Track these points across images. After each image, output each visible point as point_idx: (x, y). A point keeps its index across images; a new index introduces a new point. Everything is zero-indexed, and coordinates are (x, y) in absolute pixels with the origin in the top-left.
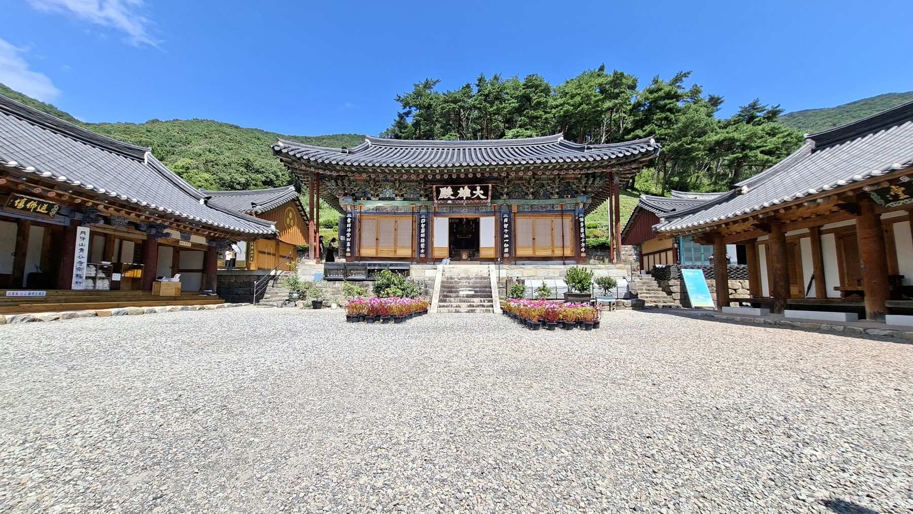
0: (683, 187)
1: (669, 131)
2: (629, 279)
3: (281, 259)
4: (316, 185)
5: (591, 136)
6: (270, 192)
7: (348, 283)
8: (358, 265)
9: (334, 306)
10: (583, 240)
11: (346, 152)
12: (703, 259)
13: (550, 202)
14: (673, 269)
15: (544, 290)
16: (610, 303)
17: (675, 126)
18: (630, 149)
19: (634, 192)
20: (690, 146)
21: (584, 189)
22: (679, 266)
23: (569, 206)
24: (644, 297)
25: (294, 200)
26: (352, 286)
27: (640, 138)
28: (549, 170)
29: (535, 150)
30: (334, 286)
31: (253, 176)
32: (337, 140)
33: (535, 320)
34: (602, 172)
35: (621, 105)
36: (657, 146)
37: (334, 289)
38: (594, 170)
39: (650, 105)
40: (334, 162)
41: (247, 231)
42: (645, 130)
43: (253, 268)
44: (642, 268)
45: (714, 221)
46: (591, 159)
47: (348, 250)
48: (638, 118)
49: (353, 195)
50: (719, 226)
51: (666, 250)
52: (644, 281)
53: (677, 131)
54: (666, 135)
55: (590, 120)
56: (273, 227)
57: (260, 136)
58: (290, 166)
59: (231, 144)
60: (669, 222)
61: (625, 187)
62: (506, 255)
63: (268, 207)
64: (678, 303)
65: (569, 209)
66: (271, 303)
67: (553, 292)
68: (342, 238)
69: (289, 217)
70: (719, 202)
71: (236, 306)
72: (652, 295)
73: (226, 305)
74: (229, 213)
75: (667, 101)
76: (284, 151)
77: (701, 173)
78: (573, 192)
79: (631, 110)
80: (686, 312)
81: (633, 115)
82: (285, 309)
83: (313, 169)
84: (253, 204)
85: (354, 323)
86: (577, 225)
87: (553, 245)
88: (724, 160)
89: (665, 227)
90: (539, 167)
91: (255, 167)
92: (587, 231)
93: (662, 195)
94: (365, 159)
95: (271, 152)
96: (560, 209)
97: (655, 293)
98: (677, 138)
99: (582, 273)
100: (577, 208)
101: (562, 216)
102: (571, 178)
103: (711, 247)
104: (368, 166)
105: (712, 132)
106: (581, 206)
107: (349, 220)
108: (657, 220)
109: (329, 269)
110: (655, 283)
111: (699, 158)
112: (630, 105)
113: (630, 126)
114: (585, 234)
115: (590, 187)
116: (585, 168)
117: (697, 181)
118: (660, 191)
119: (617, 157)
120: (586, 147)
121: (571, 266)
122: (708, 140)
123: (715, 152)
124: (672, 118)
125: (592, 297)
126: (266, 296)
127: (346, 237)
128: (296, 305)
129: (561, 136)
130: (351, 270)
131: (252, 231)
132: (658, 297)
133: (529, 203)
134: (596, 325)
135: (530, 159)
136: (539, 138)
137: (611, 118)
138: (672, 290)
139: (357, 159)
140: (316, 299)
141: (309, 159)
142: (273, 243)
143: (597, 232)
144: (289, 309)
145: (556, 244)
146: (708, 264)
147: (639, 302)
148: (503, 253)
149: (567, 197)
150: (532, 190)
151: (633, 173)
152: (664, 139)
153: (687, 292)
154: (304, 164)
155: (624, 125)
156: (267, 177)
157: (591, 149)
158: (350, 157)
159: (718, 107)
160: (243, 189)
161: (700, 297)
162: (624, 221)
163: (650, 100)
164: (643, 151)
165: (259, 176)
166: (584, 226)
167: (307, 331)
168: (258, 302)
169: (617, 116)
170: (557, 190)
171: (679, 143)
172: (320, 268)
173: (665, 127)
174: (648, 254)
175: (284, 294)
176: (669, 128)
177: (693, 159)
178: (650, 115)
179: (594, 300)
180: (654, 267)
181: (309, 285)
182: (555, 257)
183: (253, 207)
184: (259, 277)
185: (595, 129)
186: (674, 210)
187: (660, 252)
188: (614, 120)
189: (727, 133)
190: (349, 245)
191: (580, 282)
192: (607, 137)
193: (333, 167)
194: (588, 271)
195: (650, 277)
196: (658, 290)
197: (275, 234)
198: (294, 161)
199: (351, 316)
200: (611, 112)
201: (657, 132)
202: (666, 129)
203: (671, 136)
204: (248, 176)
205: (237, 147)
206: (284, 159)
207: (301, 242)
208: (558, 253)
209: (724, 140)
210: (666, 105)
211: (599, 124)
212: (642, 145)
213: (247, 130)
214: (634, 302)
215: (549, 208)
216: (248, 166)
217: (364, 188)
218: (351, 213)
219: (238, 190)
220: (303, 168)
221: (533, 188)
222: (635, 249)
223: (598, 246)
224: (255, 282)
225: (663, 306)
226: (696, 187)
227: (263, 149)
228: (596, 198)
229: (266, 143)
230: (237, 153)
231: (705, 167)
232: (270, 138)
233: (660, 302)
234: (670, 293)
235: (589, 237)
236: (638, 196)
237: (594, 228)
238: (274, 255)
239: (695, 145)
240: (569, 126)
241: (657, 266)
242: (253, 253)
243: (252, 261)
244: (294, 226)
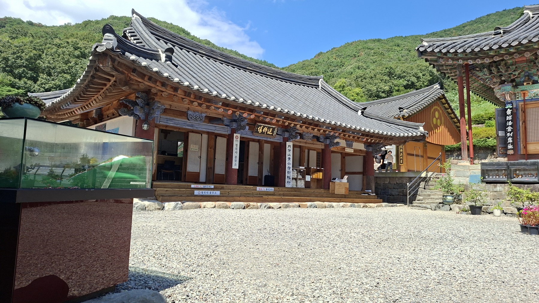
3: (429, 160)
4: (465, 78)
6: (414, 94)
7: (515, 187)
8: (525, 164)
9: (497, 212)
11: (500, 33)
25: (439, 98)
26: (521, 190)
30: (495, 190)
31: (395, 82)
37: (495, 193)
40: (486, 48)
41: (398, 135)
43: (403, 170)
47: (510, 147)
49: (513, 81)
56: (421, 129)
57: (400, 42)
58: (435, 64)
59: (374, 57)
63: (415, 109)
66: (424, 205)
68: (501, 133)
69: (435, 117)
71: (392, 206)
73: (384, 204)
74: (381, 120)
76: (429, 50)
82: (438, 212)
83: (461, 62)
84: (400, 108)
85: (534, 236)
91: (397, 73)
94: (527, 35)
95: (416, 54)
104: (533, 42)
107: (509, 112)
109: (487, 170)
126: (418, 197)
127: (506, 132)
128: (451, 209)
130: (516, 170)
131: (402, 135)
139: (516, 37)
140: (474, 204)
141: (456, 52)
142: (420, 144)
144: (443, 213)
154: (450, 58)
156: (408, 81)
158: (506, 37)
160: (388, 96)
165: (401, 81)
168: (412, 203)
172: (476, 169)
175: (436, 197)
181: (466, 188)
183: (400, 111)
184: (410, 179)
190: (511, 141)
193: (485, 54)
197: (424, 135)
198: (440, 58)
199: (528, 226)
204: (391, 84)
205: (379, 59)
206: (429, 58)
207: (450, 142)
213: (388, 40)
216: (390, 74)
217: (526, 70)
218: (511, 103)
219: (384, 98)
220: (450, 62)
224: (408, 184)
227: (403, 54)
229: (406, 47)
230: (381, 65)
232: (409, 42)
238: (422, 156)
242: (402, 156)
243: (402, 163)
244: (441, 125)
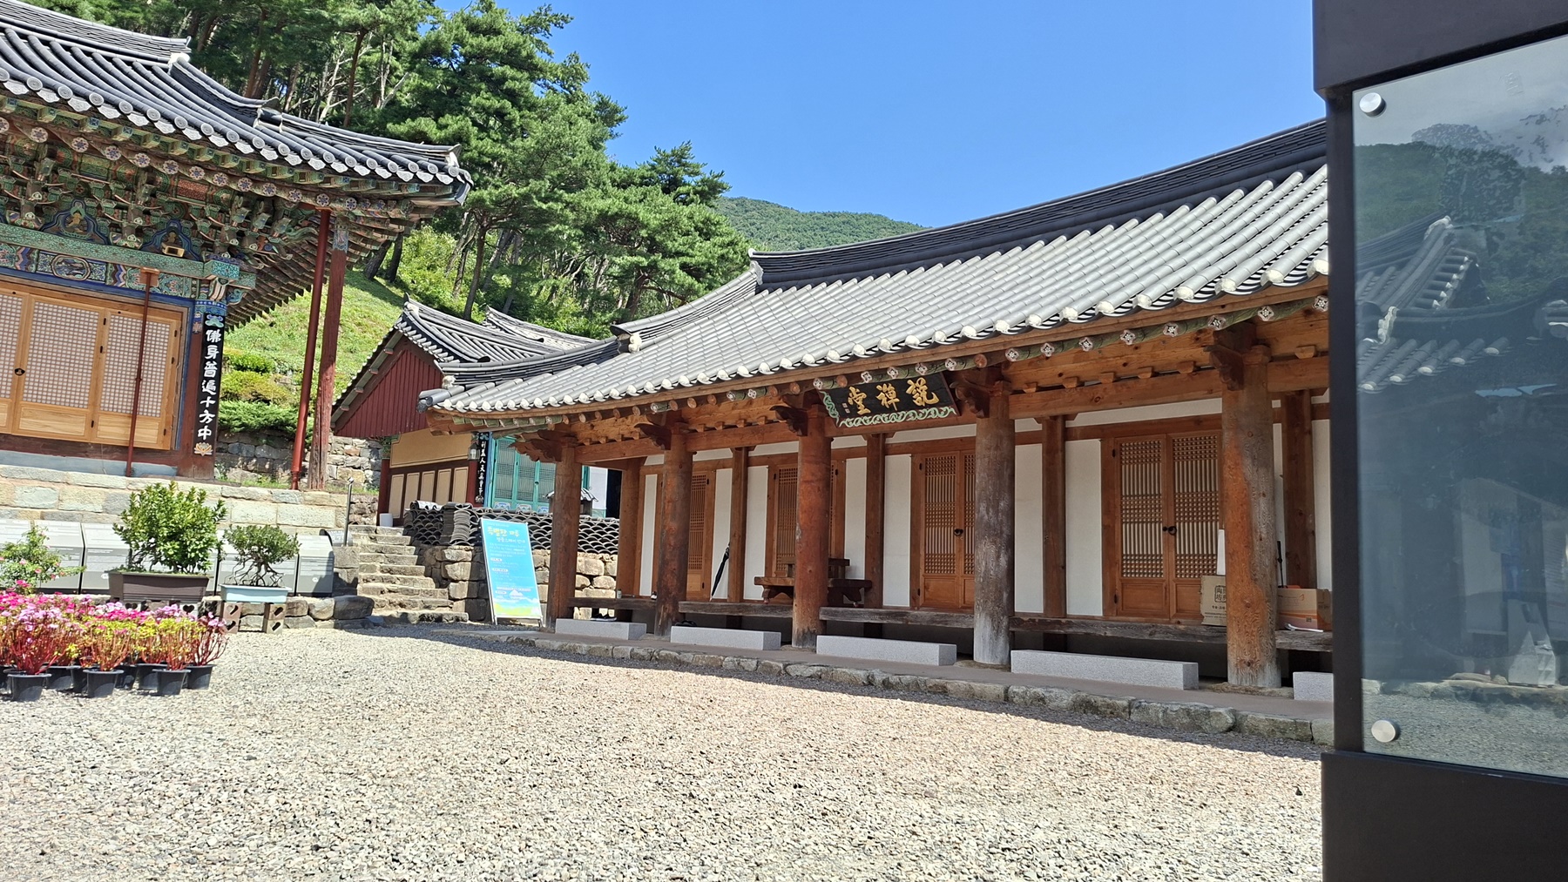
0: (517, 306)
1: (501, 149)
2: (338, 536)
5: (289, 84)
10: (209, 401)
12: (536, 496)
13: (105, 253)
14: (461, 517)
15: (28, 556)
16: (268, 605)
17: (518, 143)
18: (390, 163)
19: (394, 290)
20: (544, 207)
21: (235, 242)
22: (475, 510)
23: (174, 281)
24: (374, 590)
27: (428, 142)
28: (116, 144)
29: (77, 60)
34: (301, 205)
35: (390, 30)
36: (462, 176)
38: (274, 192)
39: (467, 61)
42: (446, 126)
44: (384, 507)
45: (565, 404)
46: (269, 154)
48: (430, 85)
50: (573, 417)
51: (452, 465)
52: (381, 543)
53: (522, 157)
54: (495, 157)
55: (292, 37)
60: (466, 390)
61: (370, 269)
64: (459, 609)
65: (174, 292)
67: (69, 564)
70: (583, 360)
72: (398, 586)
75: (509, 71)
77: (564, 281)
78: (197, 243)
79: (415, 56)
80: (473, 634)
81: (419, 72)
86: (195, 350)
87: (94, 402)
88: (612, 263)
89: (453, 400)
90: (79, 124)
92: (229, 378)
93: (466, 315)
96: (141, 286)
97: (405, 581)
98: (519, 177)
99: (185, 508)
100: (203, 297)
101: (145, 310)
102: (194, 195)
103: (552, 466)
105: (597, 186)
106: (219, 292)
108: (436, 380)
110: (409, 553)
111: (561, 243)
112: (415, 39)
113: (405, 99)
114: (218, 384)
115: (257, 240)
116: (247, 175)
117: (550, 298)
118: (460, 302)
119: (351, 171)
120: (260, 112)
121: (152, 481)
122: (584, 203)
123: (597, 239)
124: (515, 120)
125: (210, 587)
129: (180, 49)
132: (411, 592)
133: (20, 241)
134: (197, 675)
135: (47, 86)
136: (100, 25)
137: (355, 56)
138: (450, 574)
143: (265, 384)
145: (107, 400)
146: (545, 510)
147: (358, 606)
149: (173, 251)
150: (37, 196)
151: (391, 233)
152: (488, 166)
153: (485, 581)
155: (392, 92)
157: (277, 123)
159: (615, 130)
161: (514, 593)
162: (347, 368)
163: (468, 48)
164: (426, 178)
166: (220, 360)
169: (375, 57)
170: (139, 221)
171: (523, 190)
173: (495, 136)
174: (405, 471)
176: (504, 141)
177: (550, 242)
178: (463, 89)
179: (218, 598)
180: (415, 506)
182: (98, 446)
185: (307, 69)
186: (486, 359)
187: (436, 467)
188: (363, 65)
189: (626, 200)
191: (172, 537)
192: (338, 108)
194: (210, 504)
195: (399, 535)
196: (414, 573)
200: (360, 39)
201: (474, 142)
202: (497, 141)
203: (505, 165)
208: (112, 431)
209: (617, 216)
210: (504, 79)
211: (317, 62)
212: (424, 161)
214: (341, 607)
215: (99, 274)
221: (45, 190)
222: (374, 451)
223: (263, 427)
225: (422, 617)
226: (548, 315)
228: (273, 280)
231: (573, 269)
233: (414, 605)
234: (443, 581)
235: (234, 396)
236: (400, 302)
237: (257, 370)
239: (558, 206)
240: (223, 29)
241: (422, 505)
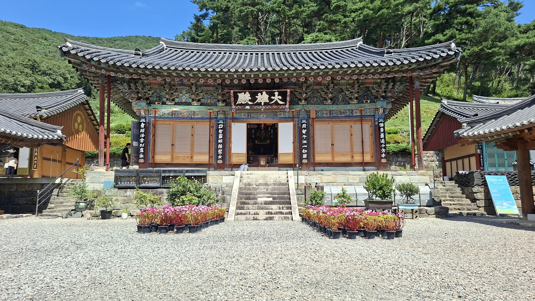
0: (485, 92)
1: (470, 35)
2: (432, 185)
3: (67, 165)
4: (107, 88)
5: (390, 40)
6: (57, 95)
7: (141, 192)
8: (151, 172)
9: (125, 215)
10: (383, 146)
11: (140, 55)
12: (506, 165)
13: (349, 107)
14: (477, 176)
15: (343, 197)
16: (412, 210)
17: (475, 31)
18: (430, 54)
19: (436, 97)
20: (490, 51)
21: (384, 94)
22: (482, 172)
23: (368, 111)
24: (448, 204)
25: (83, 104)
26: (145, 194)
27: (441, 42)
28: (348, 75)
29: (334, 54)
30: (125, 195)
31: (39, 78)
32: (131, 42)
33: (334, 229)
34: (403, 77)
35: (422, 9)
36: (458, 50)
37: (125, 198)
38: (394, 75)
39: (451, 9)
40: (126, 65)
41: (30, 136)
42: (446, 34)
43: (36, 176)
44: (445, 174)
45: (517, 126)
46: (391, 64)
47: (141, 156)
48: (438, 22)
49: (147, 99)
50: (522, 131)
51: (469, 156)
52: (447, 187)
53: (478, 35)
54: (466, 39)
55: (390, 24)
56: (59, 132)
57: (48, 36)
58: (79, 68)
59: (16, 44)
60: (472, 128)
61: (426, 92)
62: (305, 161)
63: (55, 110)
64: (482, 211)
65: (368, 114)
66: (55, 213)
67: (353, 198)
68: (135, 144)
69: (77, 121)
70: (522, 107)
71: (16, 217)
72: (456, 202)
73: (5, 216)
74: (10, 117)
75: (468, 6)
76: (73, 52)
77: (503, 78)
78: (373, 97)
79: (431, 14)
80: (490, 220)
81: (434, 19)
82: (70, 220)
83: (103, 72)
84: (38, 107)
85: (146, 234)
86: (377, 130)
87: (352, 151)
88: (525, 65)
89: (467, 132)
90: (338, 72)
91: (42, 69)
92: (387, 136)
93: (464, 100)
94: (160, 62)
95: (58, 54)
96: (359, 114)
97: (459, 200)
98: (478, 43)
99: (382, 180)
100: (377, 114)
101: (361, 121)
102: (370, 83)
103: (514, 153)
104: (163, 70)
105: (513, 36)
106: (381, 111)
107: (143, 125)
108: (459, 126)
109: (120, 177)
110: (458, 190)
111: (500, 63)
112: (430, 9)
113: (430, 30)
114: (385, 140)
115: (390, 92)
116: (385, 72)
117: (498, 86)
118: (461, 96)
119: (418, 61)
120: (386, 51)
121: (371, 172)
122: (508, 44)
123: (516, 57)
124: (473, 23)
125: (394, 204)
126: (50, 206)
127: (139, 143)
128: (82, 216)
129: (360, 41)
130: (144, 177)
131: (35, 136)
132: (460, 205)
133: (328, 109)
134: (398, 233)
135: (329, 64)
136: (338, 42)
137: (411, 22)
138: (476, 197)
139: (151, 61)
140: (105, 209)
141: (99, 61)
142: (59, 148)
143: (398, 137)
144: (75, 220)
145: (355, 150)
146: (511, 170)
147: (443, 210)
148: (301, 159)
149: (367, 102)
150: (330, 95)
151: (434, 78)
152: (465, 43)
153: (491, 199)
154: (94, 66)
155: (425, 30)
156: (54, 80)
157: (391, 53)
158: (144, 59)
159: (518, 12)
160: (29, 92)
161: (504, 204)
162: (425, 127)
163: (451, 4)
164: (444, 55)
165: (45, 78)
166: (384, 132)
167: (93, 243)
168: (41, 212)
169: (417, 20)
170: (356, 95)
171: (480, 48)
172: (111, 175)
173: (465, 31)
174: (451, 160)
175: (69, 204)
176: (470, 32)
177: (494, 64)
178: (451, 19)
179: (396, 208)
180: (458, 173)
181: (98, 194)
182: (355, 163)
183: (38, 111)
184: (43, 185)
185: (395, 33)
186: (476, 115)
187: (463, 158)
188: (414, 24)
189: (528, 38)
190: (142, 151)
191: (380, 189)
192: (407, 42)
193: (125, 69)
194: (389, 178)
195: (453, 184)
196: (461, 197)
197: (61, 139)
198: (83, 63)
199: (143, 226)
200: (412, 16)
201: (458, 37)
202: (467, 33)
203: (471, 41)
204: (33, 78)
205: (21, 47)
206: (72, 60)
207: (90, 148)
208: (358, 158)
209: (524, 45)
210: (466, 9)
211: (398, 29)
212: (442, 49)
213: (34, 30)
214: (437, 210)
215: (348, 113)
216: (33, 68)
217: (158, 92)
218: (145, 118)
219: (23, 92)
220: (93, 69)
221: (332, 93)
222: (438, 155)
223: (399, 151)
224: (38, 191)
225: (468, 214)
226: (498, 92)
227: (50, 50)
228: (396, 103)
229: (54, 44)
230: (22, 54)
231: (506, 72)
232: (58, 39)
233: (464, 209)
234: (474, 200)
235: (389, 143)
236: (439, 101)
237: (394, 133)
238: (60, 162)
239: (496, 49)
240: (369, 30)
241: (460, 172)
242: (37, 160)
243: (36, 168)
244: (83, 131)
